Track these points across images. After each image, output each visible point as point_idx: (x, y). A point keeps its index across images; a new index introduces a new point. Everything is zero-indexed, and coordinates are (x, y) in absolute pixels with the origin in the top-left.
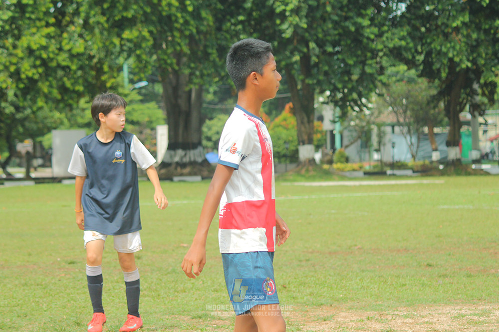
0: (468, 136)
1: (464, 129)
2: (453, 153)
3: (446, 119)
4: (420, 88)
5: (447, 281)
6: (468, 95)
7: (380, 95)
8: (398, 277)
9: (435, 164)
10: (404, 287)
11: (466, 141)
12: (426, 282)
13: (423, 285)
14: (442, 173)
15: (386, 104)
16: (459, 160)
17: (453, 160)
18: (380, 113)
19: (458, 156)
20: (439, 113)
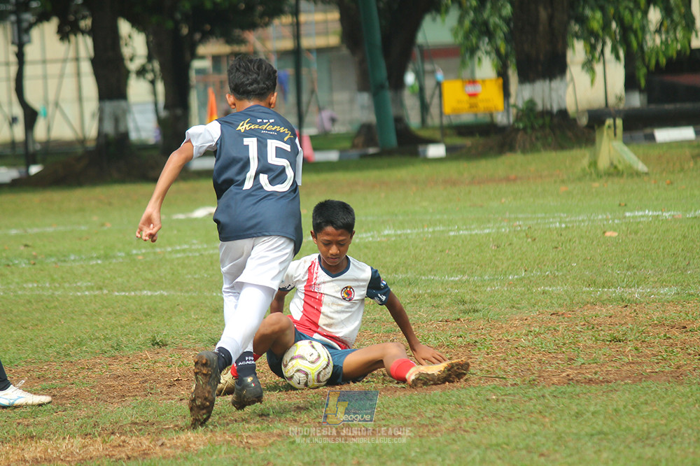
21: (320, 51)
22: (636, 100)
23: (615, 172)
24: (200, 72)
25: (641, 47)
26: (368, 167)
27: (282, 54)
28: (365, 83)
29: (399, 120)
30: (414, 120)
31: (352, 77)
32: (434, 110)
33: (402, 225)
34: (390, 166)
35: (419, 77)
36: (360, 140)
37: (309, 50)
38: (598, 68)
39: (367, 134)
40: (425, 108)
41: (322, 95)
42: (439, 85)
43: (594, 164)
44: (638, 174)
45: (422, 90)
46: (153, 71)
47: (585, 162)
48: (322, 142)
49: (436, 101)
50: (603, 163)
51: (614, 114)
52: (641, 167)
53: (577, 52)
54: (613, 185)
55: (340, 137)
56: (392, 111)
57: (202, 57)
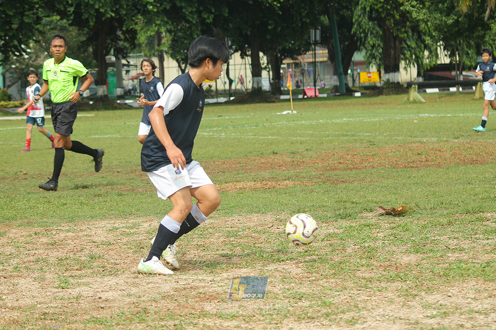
0: (113, 75)
1: (110, 70)
2: (101, 91)
3: (94, 61)
4: (71, 35)
5: (101, 199)
6: (112, 40)
7: (36, 42)
8: (60, 197)
9: (85, 100)
10: (65, 206)
11: (112, 80)
12: (84, 201)
13: (81, 203)
14: (92, 108)
15: (42, 49)
16: (106, 96)
17: (101, 96)
18: (37, 57)
19: (106, 93)
20: (88, 57)
21: (321, 62)
22: (421, 80)
23: (415, 102)
24: (283, 68)
25: (422, 63)
26: (336, 99)
27: (309, 63)
28: (336, 73)
29: (347, 84)
30: (350, 85)
31: (332, 70)
32: (357, 82)
33: (349, 117)
34: (344, 99)
35: (352, 71)
36: (333, 91)
37: (318, 62)
38: (409, 69)
39: (336, 89)
40: (354, 81)
41: (322, 77)
42: (359, 74)
43: (408, 99)
44: (422, 103)
45: (353, 75)
46: (269, 68)
47: (406, 99)
48: (322, 90)
49: (358, 79)
50: (411, 99)
51: (415, 84)
52: (423, 100)
53: (402, 64)
54: (415, 106)
55: (327, 90)
56: (344, 82)
57: (284, 64)
